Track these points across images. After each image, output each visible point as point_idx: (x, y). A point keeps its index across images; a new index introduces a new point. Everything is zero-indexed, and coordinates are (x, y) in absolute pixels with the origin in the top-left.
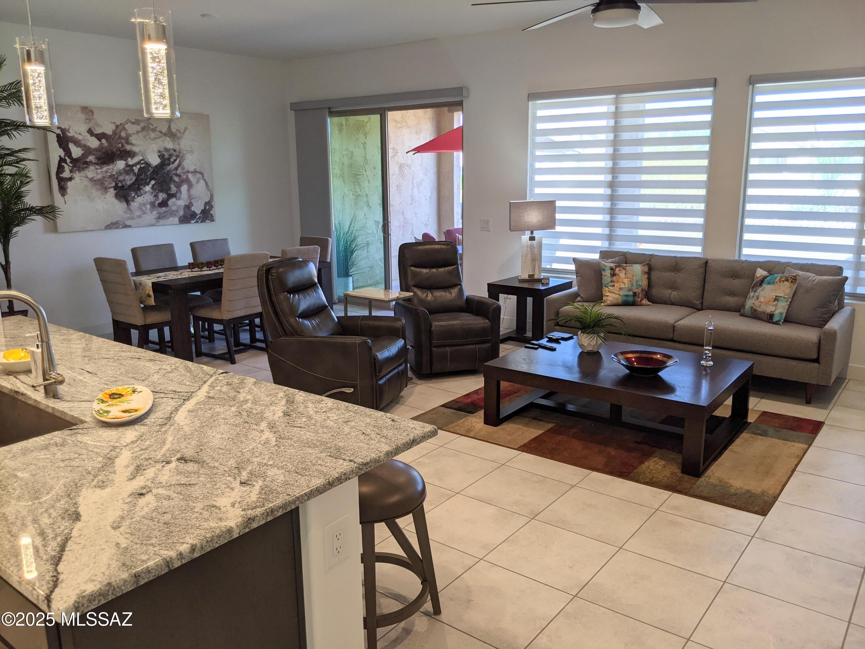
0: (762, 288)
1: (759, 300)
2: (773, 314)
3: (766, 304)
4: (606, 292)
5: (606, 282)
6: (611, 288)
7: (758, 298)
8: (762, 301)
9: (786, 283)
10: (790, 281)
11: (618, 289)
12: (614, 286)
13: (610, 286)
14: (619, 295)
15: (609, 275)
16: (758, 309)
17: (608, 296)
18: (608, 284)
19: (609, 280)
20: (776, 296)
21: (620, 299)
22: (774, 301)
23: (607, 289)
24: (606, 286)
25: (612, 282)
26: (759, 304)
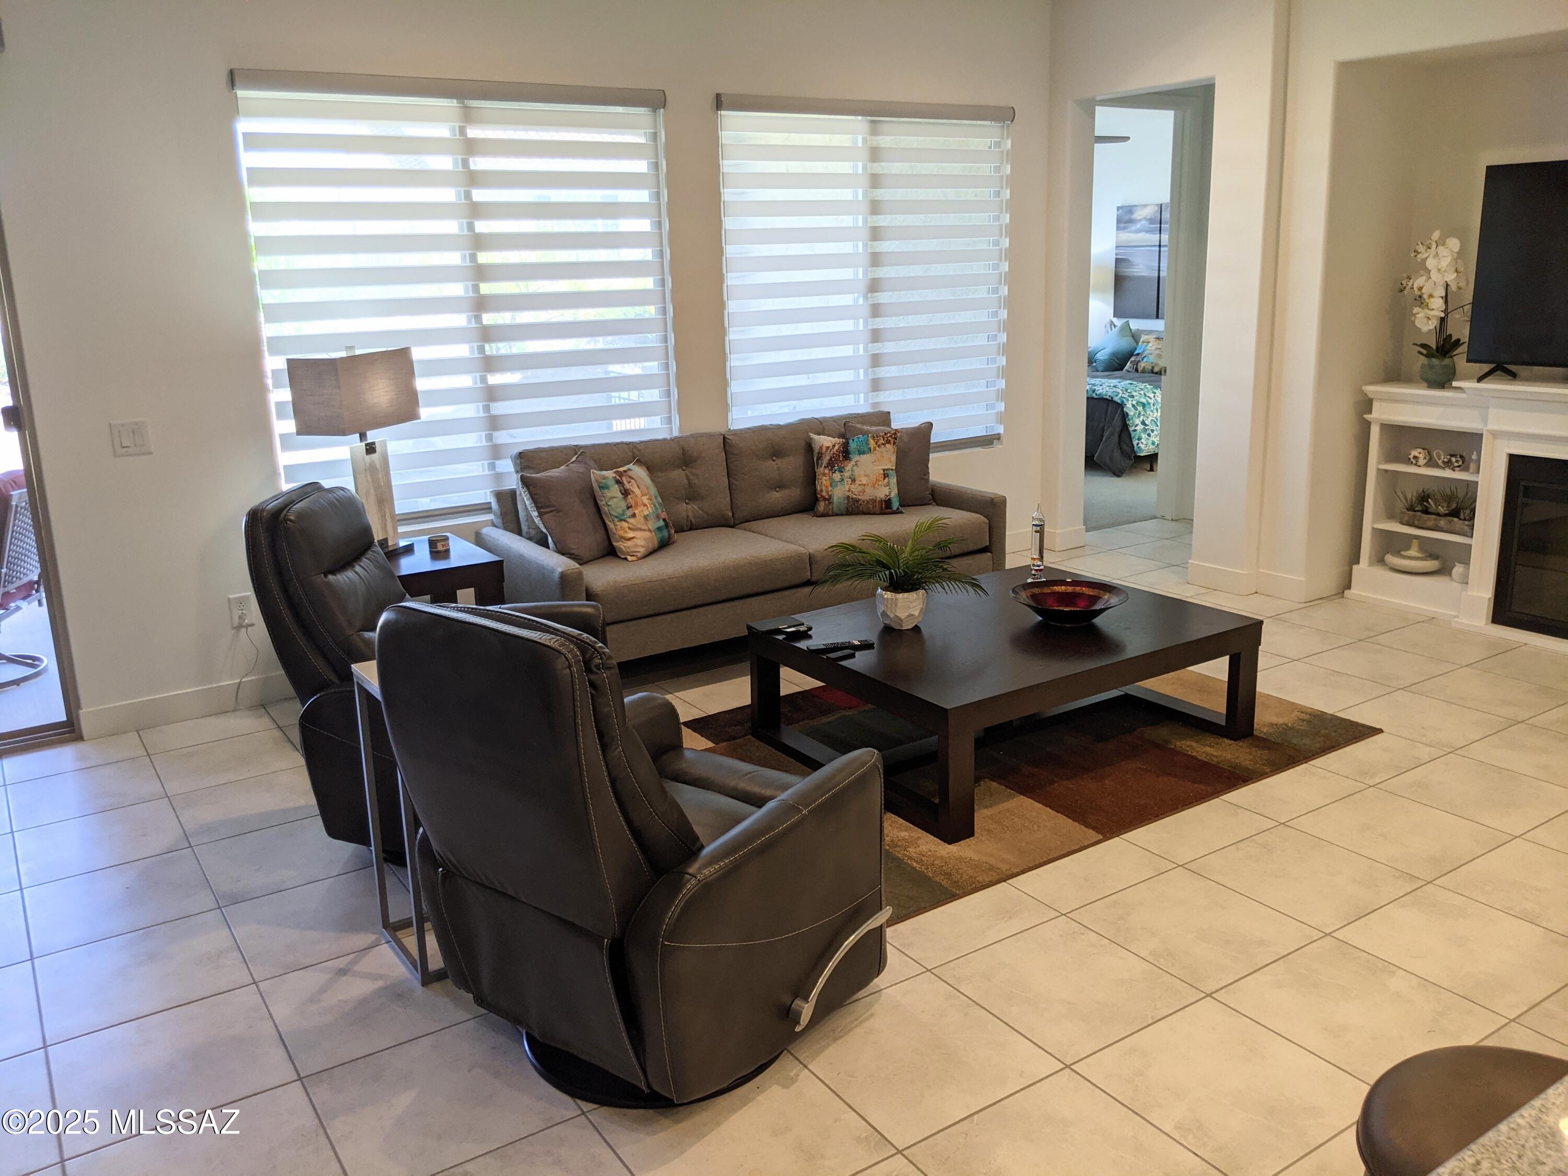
0: (853, 463)
1: (857, 482)
2: (890, 499)
3: (874, 486)
4: (626, 532)
5: (620, 511)
6: (631, 520)
7: (854, 480)
8: (864, 482)
9: (887, 445)
10: (892, 442)
11: (642, 520)
12: (634, 515)
13: (629, 517)
14: (650, 530)
15: (621, 495)
16: (860, 498)
17: (633, 538)
18: (623, 515)
19: (623, 505)
20: (884, 470)
21: (655, 538)
22: (884, 479)
23: (625, 525)
24: (621, 520)
25: (628, 508)
26: (860, 489)
